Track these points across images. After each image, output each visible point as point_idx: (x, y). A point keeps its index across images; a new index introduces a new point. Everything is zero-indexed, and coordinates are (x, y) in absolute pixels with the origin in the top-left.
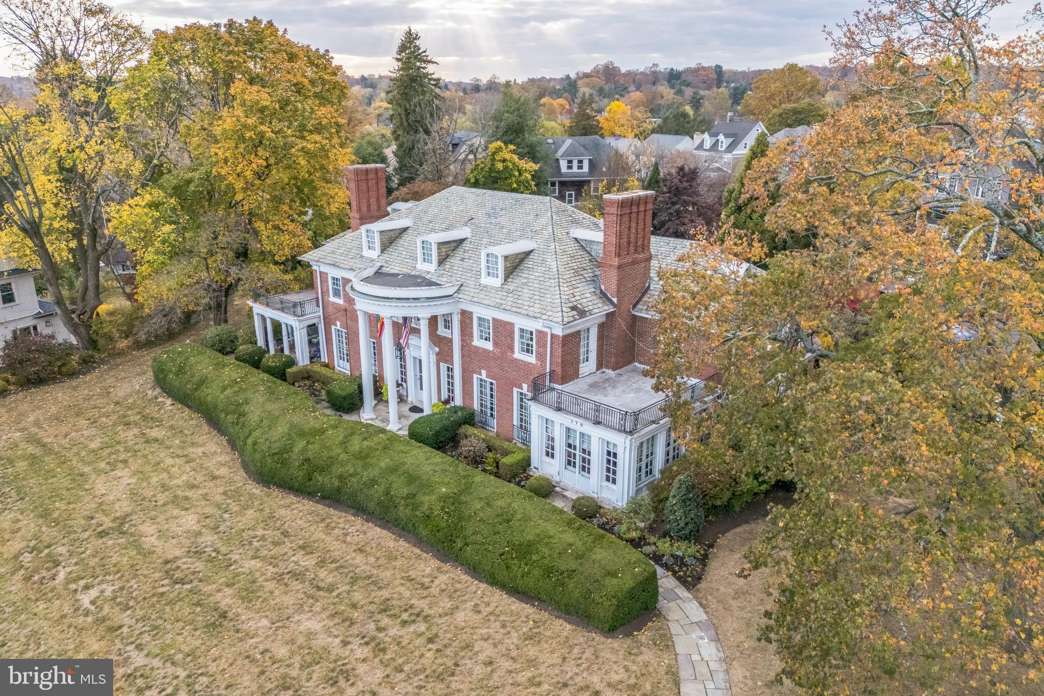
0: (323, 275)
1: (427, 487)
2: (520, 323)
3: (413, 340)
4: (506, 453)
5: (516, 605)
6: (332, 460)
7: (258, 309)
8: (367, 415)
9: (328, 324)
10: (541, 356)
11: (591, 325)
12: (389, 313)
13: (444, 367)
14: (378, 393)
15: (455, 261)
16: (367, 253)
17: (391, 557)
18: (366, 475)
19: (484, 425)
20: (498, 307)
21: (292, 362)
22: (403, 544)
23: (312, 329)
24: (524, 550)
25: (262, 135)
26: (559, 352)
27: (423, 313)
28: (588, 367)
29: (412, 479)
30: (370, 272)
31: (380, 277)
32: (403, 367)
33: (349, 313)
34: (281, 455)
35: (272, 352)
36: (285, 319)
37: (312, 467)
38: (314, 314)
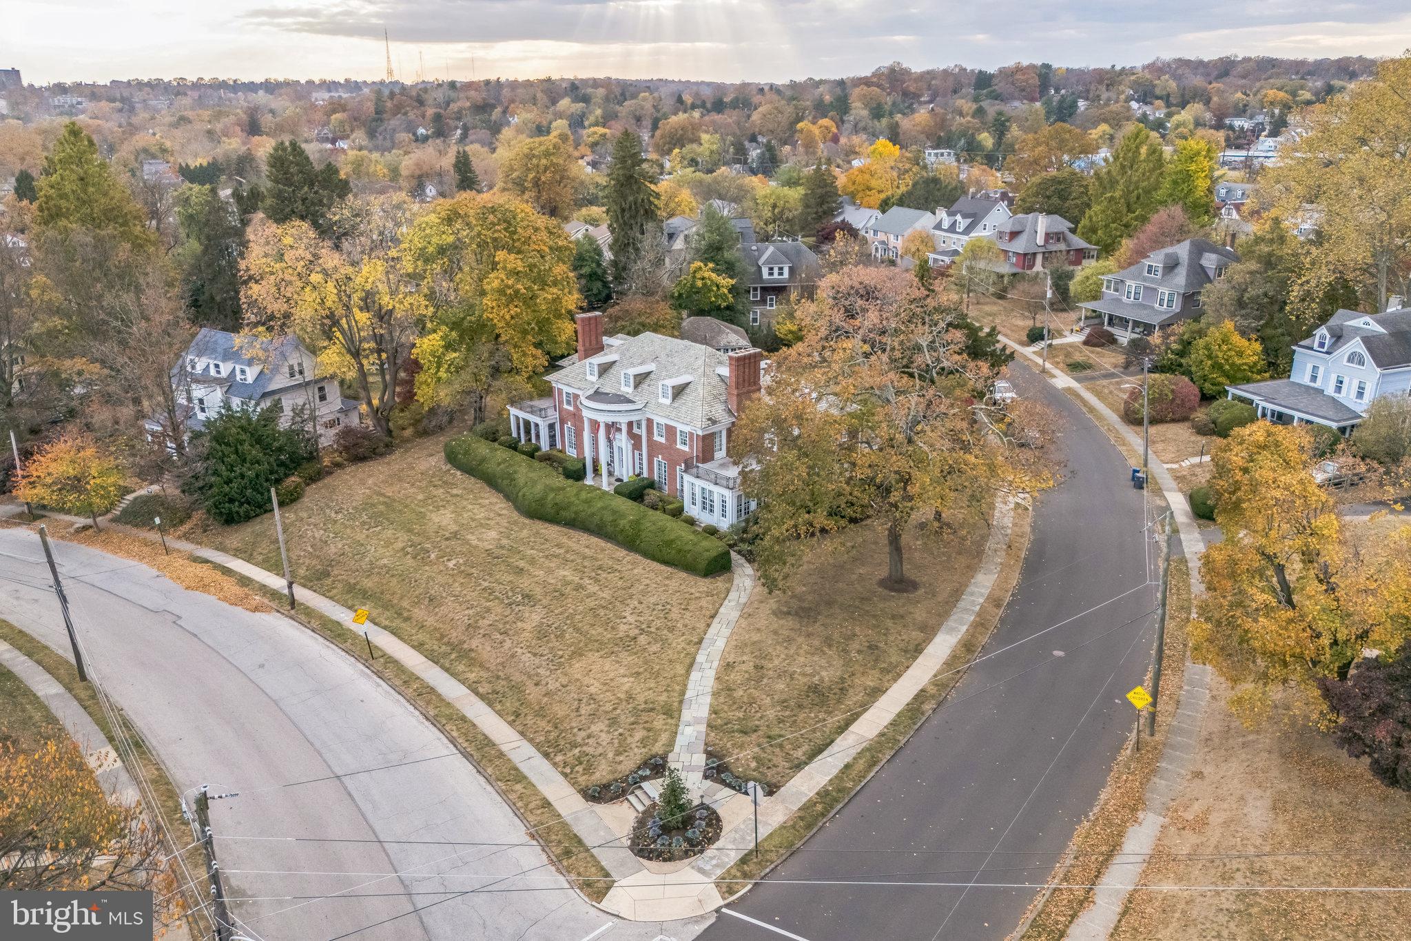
0: (560, 391)
1: (623, 516)
2: (680, 427)
3: (618, 436)
4: (671, 503)
5: (663, 567)
6: (570, 504)
7: (514, 411)
8: (589, 481)
9: (562, 422)
10: (691, 447)
11: (722, 427)
12: (603, 419)
13: (637, 453)
14: (596, 470)
15: (644, 386)
16: (589, 377)
17: (603, 550)
18: (589, 511)
19: (660, 489)
20: (667, 417)
21: (538, 449)
22: (609, 545)
23: (551, 427)
24: (669, 543)
25: (517, 292)
26: (701, 443)
27: (623, 420)
28: (720, 454)
29: (614, 512)
30: (591, 392)
31: (598, 395)
32: (612, 453)
33: (577, 417)
34: (541, 501)
35: (523, 442)
36: (533, 419)
37: (559, 507)
38: (554, 416)
